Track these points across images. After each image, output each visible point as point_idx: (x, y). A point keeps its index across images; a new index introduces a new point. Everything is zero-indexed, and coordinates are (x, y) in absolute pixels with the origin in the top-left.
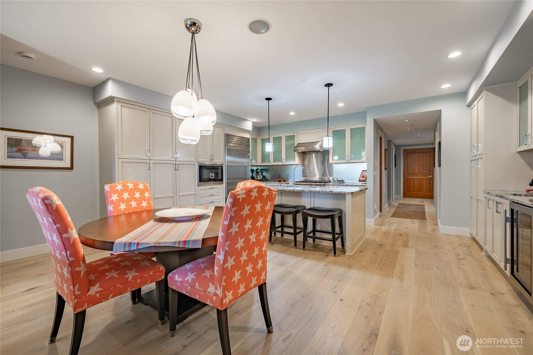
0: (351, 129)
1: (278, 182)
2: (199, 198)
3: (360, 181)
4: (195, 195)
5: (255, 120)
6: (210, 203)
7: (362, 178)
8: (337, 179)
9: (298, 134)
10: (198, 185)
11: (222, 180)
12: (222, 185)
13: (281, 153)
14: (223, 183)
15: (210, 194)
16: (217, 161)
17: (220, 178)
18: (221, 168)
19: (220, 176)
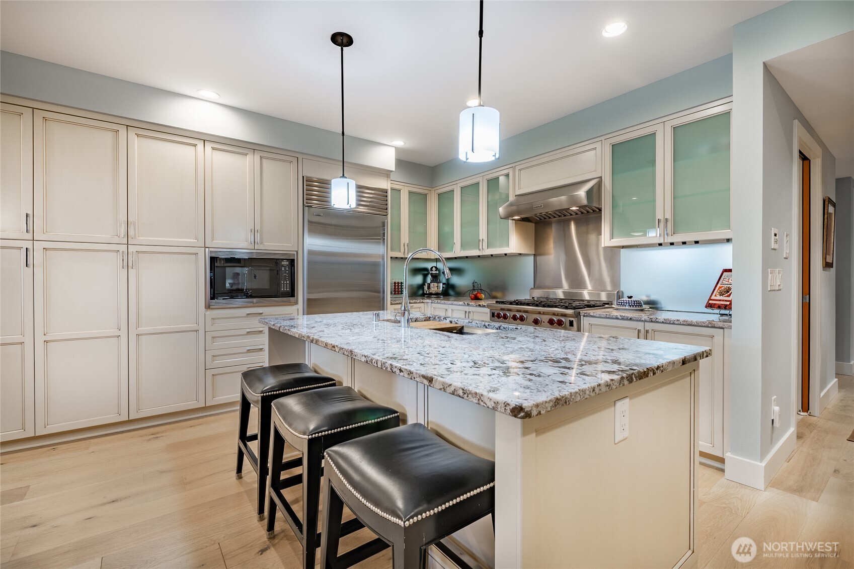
0: (675, 128)
1: (472, 299)
2: (209, 340)
3: (709, 306)
4: (197, 331)
5: (400, 143)
6: (249, 351)
7: (721, 294)
8: (631, 297)
9: (517, 168)
10: (208, 307)
11: (292, 293)
12: (295, 307)
13: (477, 224)
14: (296, 303)
15: (248, 330)
16: (274, 245)
17: (287, 289)
18: (287, 263)
19: (287, 284)
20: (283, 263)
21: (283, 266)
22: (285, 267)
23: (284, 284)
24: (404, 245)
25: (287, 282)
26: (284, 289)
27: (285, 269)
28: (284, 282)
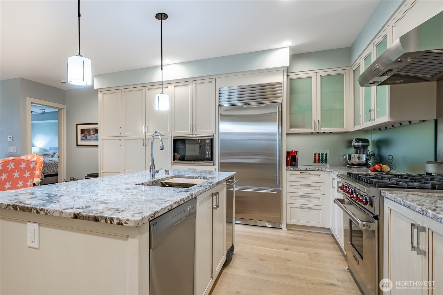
9: (391, 26)
10: (172, 164)
11: (211, 159)
14: (214, 165)
17: (208, 156)
18: (209, 141)
19: (208, 153)
20: (207, 141)
21: (206, 143)
22: (207, 143)
23: (207, 153)
24: (315, 123)
25: (208, 152)
26: (207, 156)
27: (208, 144)
28: (207, 152)
